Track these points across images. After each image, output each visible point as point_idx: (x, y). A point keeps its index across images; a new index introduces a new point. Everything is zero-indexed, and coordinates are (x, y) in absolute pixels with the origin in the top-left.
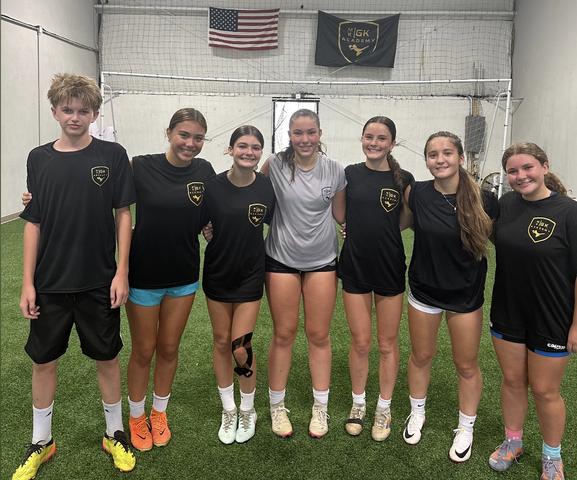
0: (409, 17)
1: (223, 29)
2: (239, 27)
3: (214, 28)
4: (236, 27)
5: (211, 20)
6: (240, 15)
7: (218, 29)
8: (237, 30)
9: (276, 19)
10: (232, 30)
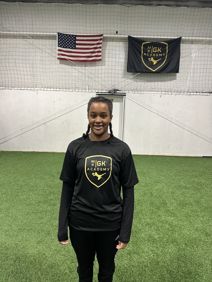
0: (192, 42)
2: (77, 46)
3: (61, 46)
4: (75, 47)
5: (59, 41)
6: (77, 38)
7: (64, 47)
9: (101, 41)
10: (72, 48)
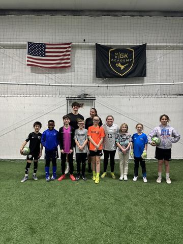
0: (157, 48)
1: (36, 55)
2: (46, 54)
3: (31, 54)
4: (44, 54)
5: (28, 50)
6: (47, 46)
7: (33, 55)
8: (45, 56)
9: (70, 49)
10: (42, 56)
